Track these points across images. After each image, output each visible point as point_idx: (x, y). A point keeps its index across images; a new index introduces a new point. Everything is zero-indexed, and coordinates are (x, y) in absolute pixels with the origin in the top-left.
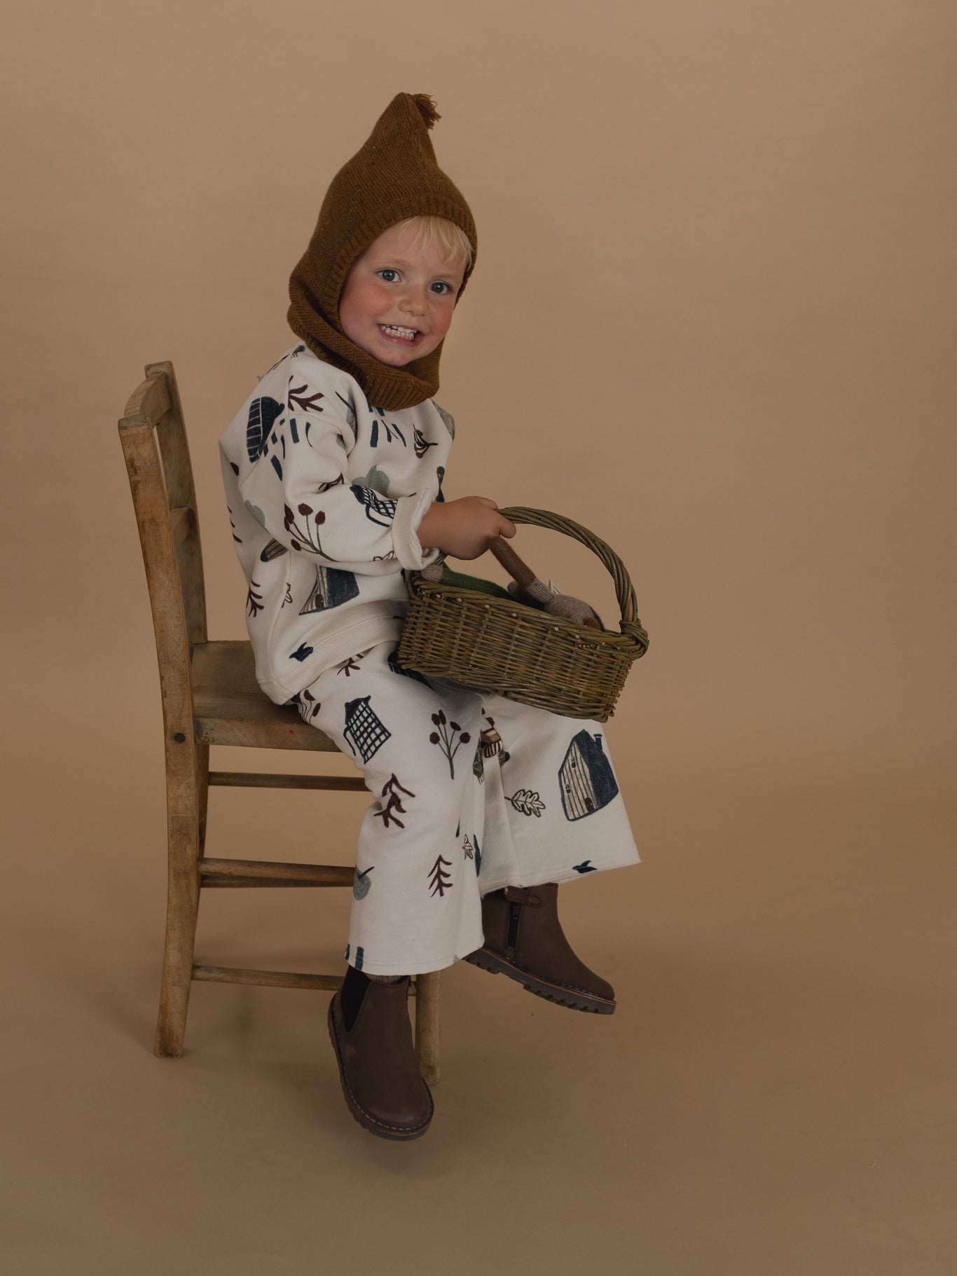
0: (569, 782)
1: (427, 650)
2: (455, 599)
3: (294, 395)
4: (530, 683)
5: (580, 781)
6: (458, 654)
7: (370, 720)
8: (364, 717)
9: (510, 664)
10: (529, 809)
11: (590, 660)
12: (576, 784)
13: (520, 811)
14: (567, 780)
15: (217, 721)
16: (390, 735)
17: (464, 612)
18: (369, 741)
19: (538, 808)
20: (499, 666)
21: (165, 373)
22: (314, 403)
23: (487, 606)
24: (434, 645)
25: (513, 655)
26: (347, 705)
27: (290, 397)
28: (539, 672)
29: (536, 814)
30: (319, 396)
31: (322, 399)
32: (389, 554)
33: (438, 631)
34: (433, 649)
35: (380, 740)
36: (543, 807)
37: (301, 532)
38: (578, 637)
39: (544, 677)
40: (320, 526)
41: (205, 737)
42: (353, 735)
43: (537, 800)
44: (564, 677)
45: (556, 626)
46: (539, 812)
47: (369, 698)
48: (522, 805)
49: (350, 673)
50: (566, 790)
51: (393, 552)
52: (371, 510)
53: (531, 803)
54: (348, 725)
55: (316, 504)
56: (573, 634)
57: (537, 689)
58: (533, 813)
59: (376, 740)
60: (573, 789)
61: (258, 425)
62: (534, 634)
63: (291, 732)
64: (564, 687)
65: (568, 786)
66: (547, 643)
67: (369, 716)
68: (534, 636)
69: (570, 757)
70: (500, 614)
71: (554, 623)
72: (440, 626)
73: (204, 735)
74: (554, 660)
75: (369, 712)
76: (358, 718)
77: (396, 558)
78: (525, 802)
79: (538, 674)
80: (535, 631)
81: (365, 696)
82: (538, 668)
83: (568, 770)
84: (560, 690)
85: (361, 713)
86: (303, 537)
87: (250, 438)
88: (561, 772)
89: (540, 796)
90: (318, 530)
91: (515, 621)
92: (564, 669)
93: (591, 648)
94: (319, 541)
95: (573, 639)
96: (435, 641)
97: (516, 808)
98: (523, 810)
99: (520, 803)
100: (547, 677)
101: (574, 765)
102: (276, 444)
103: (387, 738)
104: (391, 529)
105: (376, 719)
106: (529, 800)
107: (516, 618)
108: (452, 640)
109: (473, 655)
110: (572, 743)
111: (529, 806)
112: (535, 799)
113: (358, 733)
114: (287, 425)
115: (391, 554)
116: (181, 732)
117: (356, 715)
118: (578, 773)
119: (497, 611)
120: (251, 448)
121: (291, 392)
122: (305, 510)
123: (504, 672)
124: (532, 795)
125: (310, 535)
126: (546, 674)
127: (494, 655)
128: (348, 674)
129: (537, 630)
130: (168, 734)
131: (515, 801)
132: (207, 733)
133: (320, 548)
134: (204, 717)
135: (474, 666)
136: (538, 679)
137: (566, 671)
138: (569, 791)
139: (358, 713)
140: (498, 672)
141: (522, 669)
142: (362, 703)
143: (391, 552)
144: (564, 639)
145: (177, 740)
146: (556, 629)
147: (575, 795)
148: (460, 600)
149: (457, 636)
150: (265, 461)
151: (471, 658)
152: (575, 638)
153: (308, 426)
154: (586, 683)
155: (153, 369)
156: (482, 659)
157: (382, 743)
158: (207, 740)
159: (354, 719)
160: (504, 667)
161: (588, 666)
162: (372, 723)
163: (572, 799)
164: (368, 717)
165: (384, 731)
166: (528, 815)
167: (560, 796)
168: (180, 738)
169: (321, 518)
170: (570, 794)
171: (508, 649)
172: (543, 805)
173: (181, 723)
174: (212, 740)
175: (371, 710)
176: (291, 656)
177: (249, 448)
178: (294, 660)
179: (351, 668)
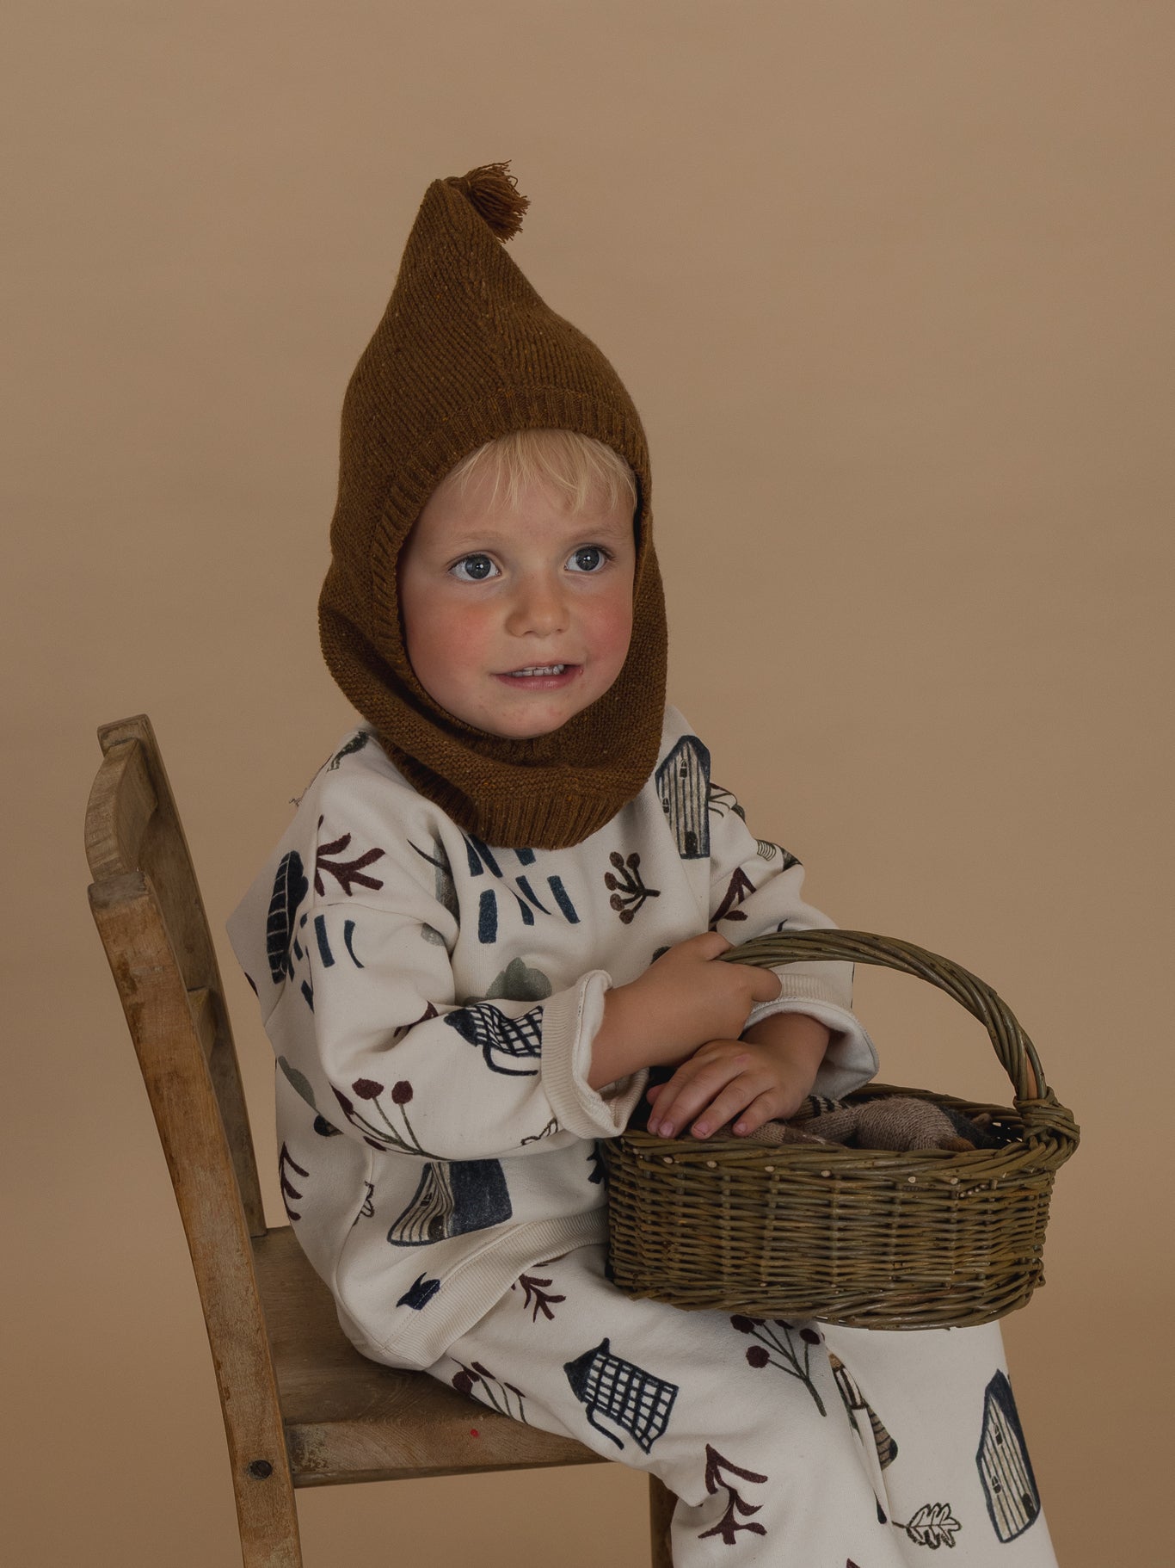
0: (996, 1472)
1: (672, 1264)
2: (704, 1163)
3: (327, 857)
4: (884, 1290)
5: (1012, 1467)
6: (733, 1266)
7: (624, 1377)
8: (609, 1376)
9: (838, 1266)
10: (937, 1537)
11: (985, 1212)
12: (1007, 1473)
13: (921, 1544)
14: (992, 1470)
15: (329, 1427)
16: (675, 1388)
17: (727, 1187)
18: (645, 1411)
19: (950, 1531)
20: (818, 1273)
21: (138, 740)
22: (366, 871)
23: (770, 1169)
24: (683, 1254)
25: (840, 1249)
26: (569, 1368)
27: (321, 864)
28: (897, 1266)
29: (947, 1543)
30: (376, 854)
31: (379, 861)
32: (549, 1127)
33: (684, 1226)
34: (682, 1261)
35: (664, 1402)
36: (956, 1527)
37: (374, 1126)
38: (955, 1181)
39: (909, 1271)
40: (407, 1106)
41: (310, 1460)
42: (607, 1413)
43: (947, 1518)
44: (945, 1260)
45: (910, 1175)
46: (952, 1538)
47: (606, 1342)
48: (926, 1533)
49: (553, 1311)
50: (992, 1488)
51: (555, 1121)
52: (495, 1053)
53: (939, 1526)
54: (587, 1401)
55: (386, 1072)
56: (946, 1179)
57: (900, 1298)
58: (942, 1542)
59: (655, 1404)
60: (1003, 1483)
61: (282, 910)
62: (870, 1198)
63: (474, 1433)
64: (948, 1279)
65: (995, 1480)
66: (899, 1209)
67: (619, 1369)
68: (870, 1202)
69: (991, 1427)
70: (797, 1175)
71: (904, 1171)
72: (685, 1216)
73: (307, 1455)
74: (919, 1235)
75: (617, 1364)
76: (599, 1383)
77: (564, 1130)
78: (930, 1526)
79: (895, 1270)
80: (871, 1192)
81: (597, 1343)
82: (892, 1258)
83: (992, 1451)
84: (943, 1285)
85: (602, 1372)
86: (380, 1133)
87: (271, 934)
88: (980, 1456)
89: (952, 1509)
90: (404, 1114)
91: (830, 1183)
92: (940, 1246)
93: (982, 1190)
94: (411, 1133)
95: (947, 1187)
96: (683, 1245)
97: (915, 1540)
98: (928, 1541)
99: (922, 1530)
100: (912, 1268)
101: (999, 1440)
102: (302, 959)
103: (674, 1395)
104: (540, 1079)
105: (634, 1371)
106: (936, 1521)
107: (832, 1177)
108: (716, 1241)
109: (763, 1263)
110: (987, 1400)
111: (937, 1530)
112: (945, 1516)
113: (616, 1406)
114: (310, 926)
115: (553, 1127)
116: (263, 1458)
117: (593, 1379)
118: (1007, 1452)
119: (788, 1172)
120: (273, 953)
121: (322, 850)
122: (368, 1089)
123: (831, 1283)
124: (941, 1509)
125: (392, 1127)
126: (910, 1265)
127: (804, 1255)
128: (550, 1316)
129: (875, 1188)
130: (239, 1464)
131: (915, 1528)
132: (312, 1453)
133: (418, 1146)
134: (306, 1423)
135: (770, 1284)
136: (897, 1280)
137: (946, 1249)
138: (997, 1489)
139: (594, 1374)
140: (819, 1284)
141: (862, 1268)
142: (599, 1356)
143: (551, 1123)
144: (929, 1190)
145: (255, 1473)
146: (912, 1180)
147: (1008, 1493)
148: (712, 1164)
149: (724, 1233)
150: (293, 987)
151: (762, 1270)
152: (950, 1184)
153: (349, 927)
154: (988, 1256)
155: (114, 736)
156: (783, 1267)
157: (670, 1405)
158: (313, 1465)
159: (591, 1387)
160: (828, 1274)
161: (984, 1223)
162: (630, 1380)
163: (1004, 1503)
164: (617, 1374)
165: (661, 1385)
166: (935, 1547)
167: (984, 1500)
168: (262, 1469)
169: (403, 1093)
170: (1001, 1492)
171: (828, 1239)
172: (957, 1523)
173: (261, 1440)
174: (322, 1463)
175: (622, 1362)
176: (400, 1303)
177: (271, 954)
178: (407, 1308)
179: (551, 1303)
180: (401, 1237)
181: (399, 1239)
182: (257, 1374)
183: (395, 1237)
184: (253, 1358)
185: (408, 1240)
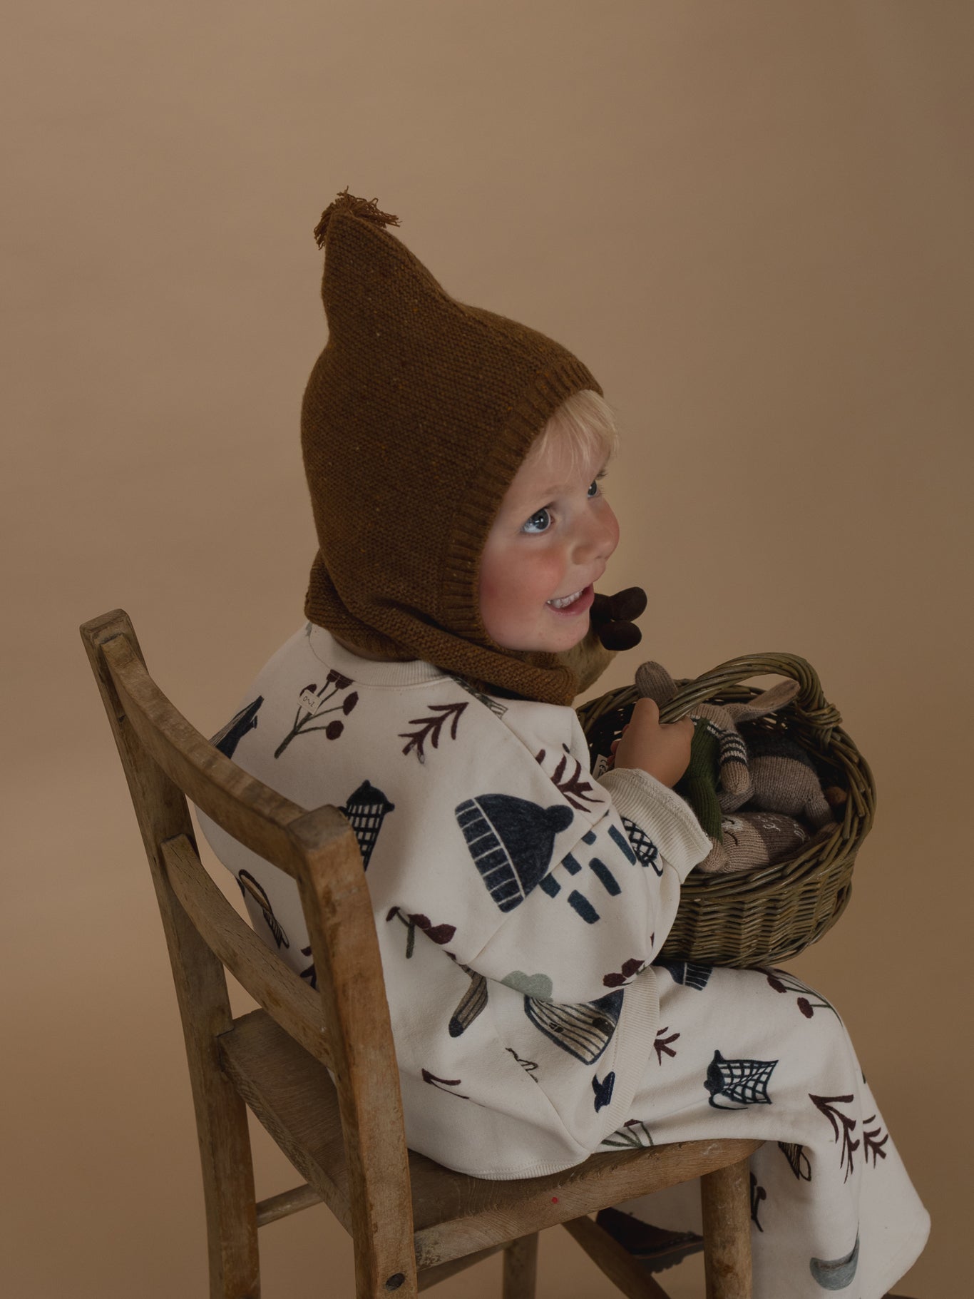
8: (738, 1077)
16: (776, 1062)
22: (580, 780)
26: (709, 1086)
41: (426, 1259)
47: (717, 1053)
49: (673, 1050)
61: (496, 848)
67: (740, 1069)
73: (424, 1255)
75: (738, 1065)
85: (733, 1076)
87: (487, 874)
116: (399, 1270)
117: (728, 1083)
120: (495, 889)
128: (672, 1053)
130: (380, 1282)
132: (428, 1252)
139: (728, 1080)
142: (719, 1066)
145: (392, 1286)
158: (428, 1262)
164: (742, 1072)
168: (396, 1281)
173: (398, 1258)
174: (436, 1258)
175: (741, 1062)
176: (597, 1108)
177: (492, 890)
178: (603, 1108)
179: (670, 1044)
180: (593, 1054)
181: (593, 1057)
182: (401, 1204)
183: (589, 1057)
184: (398, 1193)
185: (599, 1051)
